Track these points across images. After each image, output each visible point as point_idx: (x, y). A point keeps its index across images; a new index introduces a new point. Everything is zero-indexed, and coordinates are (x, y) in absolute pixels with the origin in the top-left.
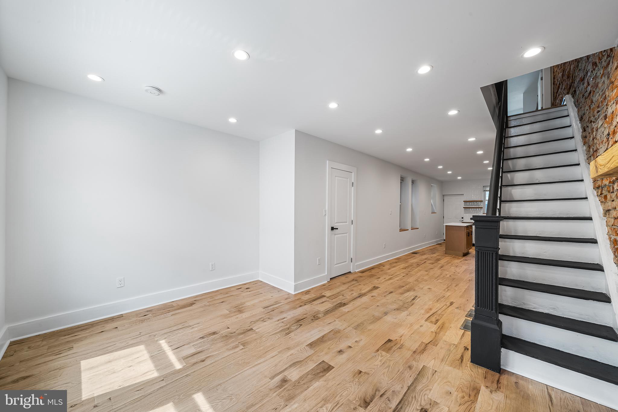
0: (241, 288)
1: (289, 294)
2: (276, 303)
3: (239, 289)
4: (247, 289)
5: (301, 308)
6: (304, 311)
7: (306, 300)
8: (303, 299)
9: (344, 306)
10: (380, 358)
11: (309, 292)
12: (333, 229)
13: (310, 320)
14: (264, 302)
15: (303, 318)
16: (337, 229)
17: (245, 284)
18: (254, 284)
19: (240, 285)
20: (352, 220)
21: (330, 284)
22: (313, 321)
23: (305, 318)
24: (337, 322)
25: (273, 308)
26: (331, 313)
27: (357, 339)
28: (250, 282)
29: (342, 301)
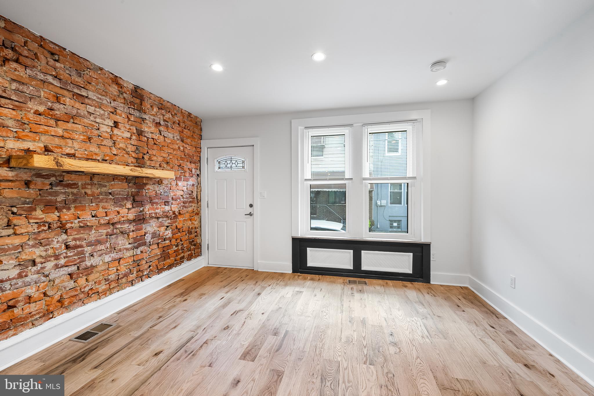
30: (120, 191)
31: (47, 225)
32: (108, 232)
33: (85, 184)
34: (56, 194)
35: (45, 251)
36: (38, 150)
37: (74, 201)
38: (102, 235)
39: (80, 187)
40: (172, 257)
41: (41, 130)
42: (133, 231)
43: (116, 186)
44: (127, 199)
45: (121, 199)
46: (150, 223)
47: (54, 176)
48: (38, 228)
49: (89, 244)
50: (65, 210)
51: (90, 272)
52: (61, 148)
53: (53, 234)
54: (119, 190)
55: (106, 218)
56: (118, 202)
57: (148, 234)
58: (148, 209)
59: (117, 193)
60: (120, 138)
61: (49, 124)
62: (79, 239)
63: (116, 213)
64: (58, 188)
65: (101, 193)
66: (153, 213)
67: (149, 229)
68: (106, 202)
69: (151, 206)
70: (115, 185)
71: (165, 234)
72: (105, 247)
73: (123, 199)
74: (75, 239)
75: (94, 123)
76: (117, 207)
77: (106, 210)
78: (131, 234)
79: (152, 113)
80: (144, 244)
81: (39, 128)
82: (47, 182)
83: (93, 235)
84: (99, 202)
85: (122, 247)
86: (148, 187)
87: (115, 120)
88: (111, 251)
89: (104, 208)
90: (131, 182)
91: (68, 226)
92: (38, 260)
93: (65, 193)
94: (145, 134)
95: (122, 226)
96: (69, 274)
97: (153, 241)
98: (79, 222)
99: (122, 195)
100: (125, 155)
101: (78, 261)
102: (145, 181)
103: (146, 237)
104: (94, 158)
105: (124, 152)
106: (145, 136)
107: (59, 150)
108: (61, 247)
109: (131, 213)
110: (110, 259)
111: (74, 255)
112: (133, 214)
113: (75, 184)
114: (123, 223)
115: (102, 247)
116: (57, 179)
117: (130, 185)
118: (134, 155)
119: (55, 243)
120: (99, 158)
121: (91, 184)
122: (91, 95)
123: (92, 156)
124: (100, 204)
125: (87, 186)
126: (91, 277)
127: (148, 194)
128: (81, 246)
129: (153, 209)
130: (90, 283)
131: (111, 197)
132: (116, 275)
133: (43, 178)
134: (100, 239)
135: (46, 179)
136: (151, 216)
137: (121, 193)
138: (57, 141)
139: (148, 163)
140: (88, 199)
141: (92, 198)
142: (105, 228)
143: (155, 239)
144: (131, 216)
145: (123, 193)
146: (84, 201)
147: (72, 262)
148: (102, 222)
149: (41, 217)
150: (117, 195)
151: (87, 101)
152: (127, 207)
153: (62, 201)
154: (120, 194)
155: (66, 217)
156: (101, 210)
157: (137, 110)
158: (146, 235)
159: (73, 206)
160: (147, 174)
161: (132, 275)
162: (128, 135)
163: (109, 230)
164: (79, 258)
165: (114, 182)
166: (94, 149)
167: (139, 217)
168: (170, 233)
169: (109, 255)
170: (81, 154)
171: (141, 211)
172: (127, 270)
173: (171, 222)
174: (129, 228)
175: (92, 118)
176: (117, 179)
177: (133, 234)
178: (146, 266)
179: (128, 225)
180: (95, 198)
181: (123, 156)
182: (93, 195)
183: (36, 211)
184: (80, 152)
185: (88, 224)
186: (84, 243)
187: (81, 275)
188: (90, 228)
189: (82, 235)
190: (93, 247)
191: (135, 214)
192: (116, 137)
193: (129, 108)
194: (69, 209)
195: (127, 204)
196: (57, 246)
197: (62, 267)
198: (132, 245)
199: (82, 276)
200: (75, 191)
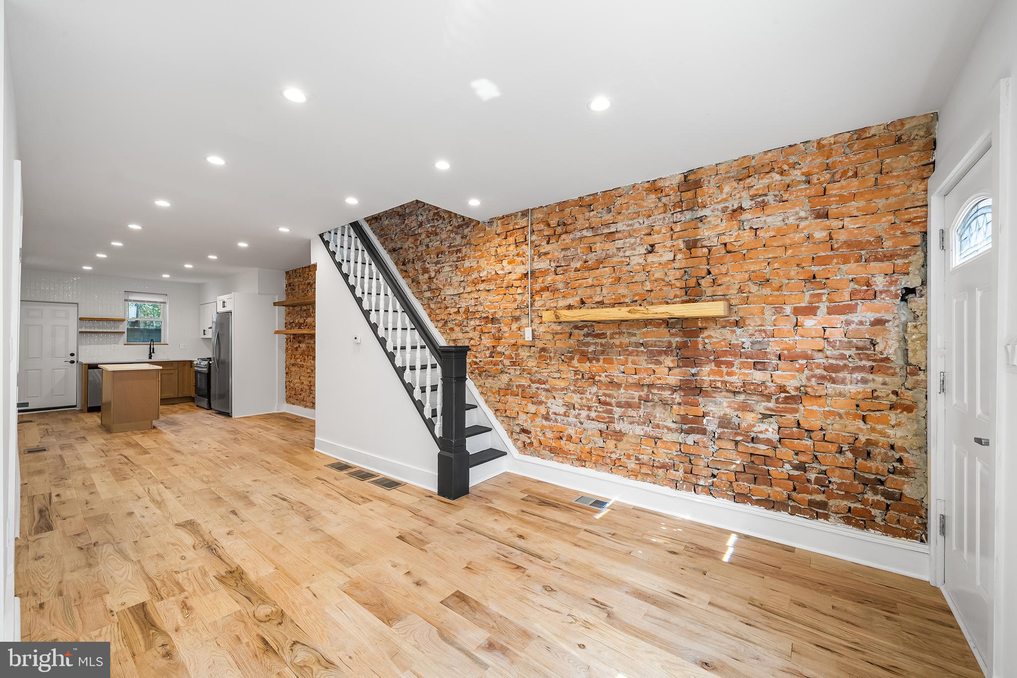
9: (242, 573)
10: (441, 550)
13: (282, 628)
22: (287, 621)
23: (263, 639)
24: (315, 586)
26: (264, 594)
30: (655, 342)
31: (581, 374)
32: (640, 396)
33: (613, 333)
34: (588, 344)
35: (580, 399)
36: (576, 305)
37: (603, 352)
38: (634, 398)
39: (608, 337)
40: (780, 487)
41: (577, 285)
42: (679, 404)
43: (649, 335)
44: (666, 353)
45: (657, 352)
46: (715, 397)
47: (586, 326)
48: (575, 376)
49: (619, 405)
50: (594, 362)
51: (619, 438)
52: (592, 298)
53: (587, 384)
54: (654, 339)
55: (635, 376)
56: (654, 355)
57: (709, 416)
58: (706, 373)
59: (652, 344)
60: (655, 266)
61: (584, 277)
62: (609, 396)
63: (651, 372)
64: (589, 338)
65: (630, 344)
66: (718, 381)
67: (713, 409)
68: (637, 355)
69: (716, 368)
70: (648, 332)
71: (755, 429)
72: (637, 413)
73: (660, 353)
74: (605, 395)
75: (623, 259)
76: (651, 363)
77: (636, 366)
78: (674, 407)
79: (719, 200)
80: (703, 432)
81: (576, 284)
82: (582, 332)
83: (622, 395)
84: (628, 355)
85: (661, 423)
86: (706, 333)
87: (650, 243)
88: (644, 423)
89: (633, 363)
90: (676, 327)
91: (597, 378)
92: (576, 406)
93: (595, 344)
94: (703, 243)
95: (660, 392)
96: (600, 431)
97: (721, 433)
98: (606, 376)
99: (659, 346)
100: (665, 288)
101: (607, 420)
102: (700, 324)
103: (705, 421)
104: (622, 301)
105: (664, 283)
106: (702, 247)
107: (589, 300)
108: (592, 398)
109: (673, 375)
110: (642, 433)
111: (604, 412)
112: (677, 377)
113: (603, 334)
114: (661, 388)
115: (634, 413)
116: (589, 330)
117: (673, 331)
118: (678, 284)
119: (588, 393)
120: (627, 300)
121: (619, 333)
122: (620, 226)
123: (620, 299)
124: (630, 357)
125: (614, 336)
126: (621, 445)
127: (708, 347)
128: (609, 404)
129: (720, 374)
130: (618, 452)
131: (642, 349)
132: (651, 458)
133: (579, 330)
134: (631, 402)
135: (581, 330)
136: (713, 386)
137: (658, 343)
138: (589, 291)
139: (709, 292)
140: (617, 351)
141: (620, 349)
142: (636, 389)
143: (726, 430)
144: (673, 379)
145: (661, 344)
146: (611, 352)
147: (602, 419)
148: (630, 380)
150: (651, 347)
151: (617, 236)
152: (666, 365)
153: (592, 352)
154: (655, 346)
155: (594, 369)
156: (630, 365)
157: (687, 210)
158: (706, 418)
159: (602, 357)
160: (657, 313)
161: (674, 472)
162: (670, 256)
163: (642, 393)
164: (608, 417)
165: (646, 329)
166: (622, 290)
167: (687, 384)
168: (771, 430)
169: (643, 427)
170: (609, 300)
171: (693, 375)
172: (667, 460)
173: (779, 407)
174: (672, 398)
175: (621, 254)
176: (650, 323)
177: (680, 409)
178: (707, 472)
179: (670, 393)
180: (624, 350)
181: (661, 290)
182: (621, 346)
183: (574, 359)
184: (608, 298)
185: (615, 380)
186: (613, 401)
187: (610, 437)
188: (619, 386)
189: (611, 392)
190: (623, 409)
191: (680, 378)
192: (649, 267)
193: (673, 214)
194: (598, 360)
195: (666, 361)
196: (589, 397)
197: (593, 420)
198: (677, 425)
199: (611, 439)
200: (603, 341)
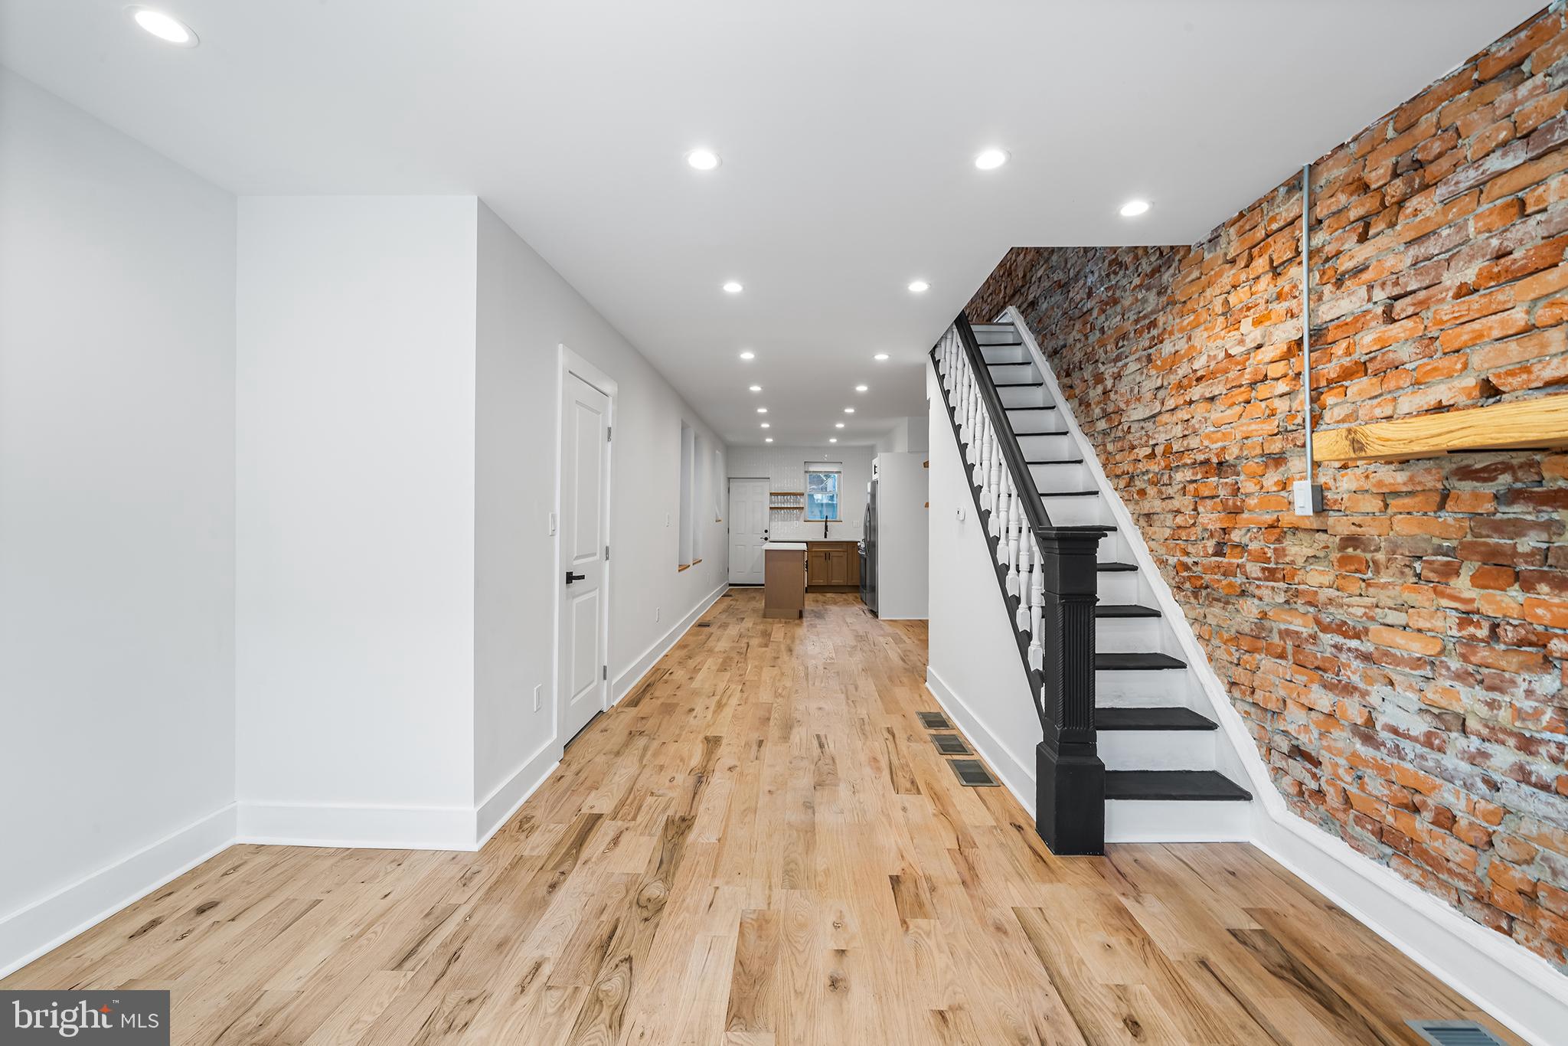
0: (154, 923)
1: (455, 857)
2: (436, 918)
3: (144, 930)
4: (201, 910)
5: (561, 893)
6: (584, 899)
7: (545, 854)
8: (535, 853)
9: (689, 827)
10: (932, 943)
11: (528, 819)
12: (570, 578)
13: (642, 926)
14: (369, 935)
15: (606, 930)
16: (583, 577)
17: (167, 892)
18: (226, 874)
19: (135, 908)
20: (608, 545)
21: (574, 767)
22: (654, 921)
23: (616, 928)
24: (726, 891)
25: (444, 945)
26: (676, 867)
27: (832, 918)
28: (194, 873)
29: (670, 812)
31: (1487, 625)
34: (1515, 528)
35: (1489, 704)
36: (1459, 400)
47: (1507, 468)
48: (1462, 627)
50: (1543, 587)
52: (1527, 371)
53: (1514, 659)
61: (1494, 308)
64: (1519, 508)
82: (1490, 489)
91: (1557, 646)
92: (1473, 724)
93: (1546, 525)
107: (1519, 380)
108: (1537, 712)
116: (1516, 479)
119: (1521, 692)
133: (1477, 480)
135: (1484, 480)
138: (1514, 351)
149: (1467, 595)
153: (1532, 554)
155: (1541, 611)
183: (1458, 574)
196: (1527, 705)
197: (1543, 788)
